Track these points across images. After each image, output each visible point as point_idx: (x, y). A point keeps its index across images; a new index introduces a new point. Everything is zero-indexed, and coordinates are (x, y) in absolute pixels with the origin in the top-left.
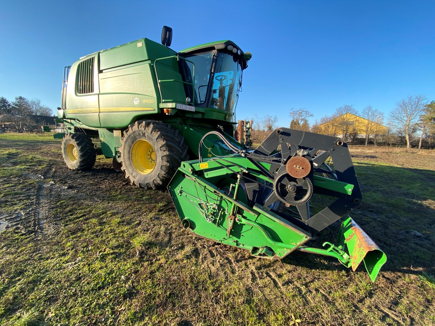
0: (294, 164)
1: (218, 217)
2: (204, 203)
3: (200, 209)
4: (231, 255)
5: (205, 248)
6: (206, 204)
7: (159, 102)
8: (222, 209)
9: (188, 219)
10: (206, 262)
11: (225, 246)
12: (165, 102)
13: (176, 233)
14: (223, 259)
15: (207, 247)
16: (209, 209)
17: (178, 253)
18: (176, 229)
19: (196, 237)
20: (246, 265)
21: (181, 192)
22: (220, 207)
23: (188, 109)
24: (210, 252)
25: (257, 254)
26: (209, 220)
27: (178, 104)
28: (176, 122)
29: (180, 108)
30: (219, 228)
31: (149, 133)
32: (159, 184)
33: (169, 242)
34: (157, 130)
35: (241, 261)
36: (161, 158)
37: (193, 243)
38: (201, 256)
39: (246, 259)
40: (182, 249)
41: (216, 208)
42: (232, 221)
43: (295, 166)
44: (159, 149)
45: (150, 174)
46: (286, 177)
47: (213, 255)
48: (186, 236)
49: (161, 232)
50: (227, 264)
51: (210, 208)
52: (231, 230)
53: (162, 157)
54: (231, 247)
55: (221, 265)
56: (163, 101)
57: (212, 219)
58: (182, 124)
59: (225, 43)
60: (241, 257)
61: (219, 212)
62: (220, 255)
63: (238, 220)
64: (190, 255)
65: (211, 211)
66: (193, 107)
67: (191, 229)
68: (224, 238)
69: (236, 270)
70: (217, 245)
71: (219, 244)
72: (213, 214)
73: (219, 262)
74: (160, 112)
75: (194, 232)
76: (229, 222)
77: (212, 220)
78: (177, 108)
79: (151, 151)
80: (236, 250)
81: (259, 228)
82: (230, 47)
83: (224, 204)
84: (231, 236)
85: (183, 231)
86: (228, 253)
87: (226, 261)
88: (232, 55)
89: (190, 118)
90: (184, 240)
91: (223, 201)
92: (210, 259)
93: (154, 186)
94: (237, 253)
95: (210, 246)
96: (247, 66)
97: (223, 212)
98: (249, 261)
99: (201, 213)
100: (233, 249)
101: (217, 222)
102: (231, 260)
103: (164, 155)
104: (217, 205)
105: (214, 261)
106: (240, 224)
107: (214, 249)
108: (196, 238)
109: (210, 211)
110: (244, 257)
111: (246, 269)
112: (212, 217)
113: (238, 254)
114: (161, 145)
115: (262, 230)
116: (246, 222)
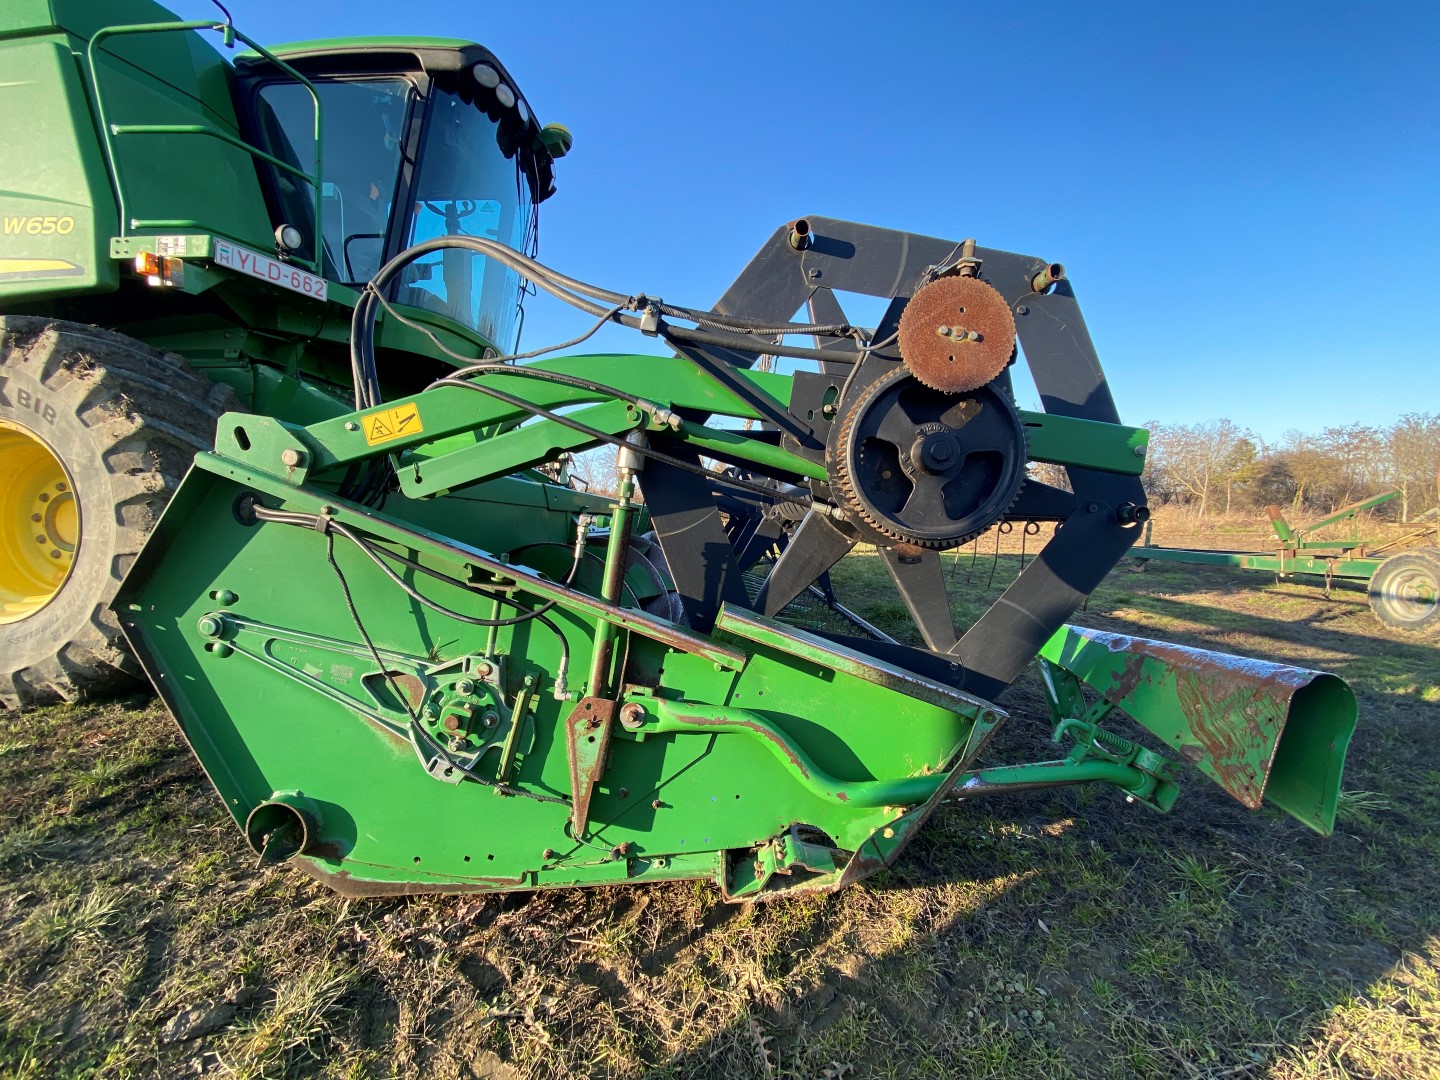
0: (937, 321)
1: (503, 738)
2: (410, 669)
3: (381, 710)
4: (604, 946)
5: (429, 950)
6: (422, 669)
7: (107, 225)
8: (528, 680)
9: (290, 799)
10: (450, 1045)
11: (559, 900)
12: (143, 231)
13: (205, 917)
14: (560, 987)
15: (439, 943)
16: (440, 694)
17: (213, 1059)
18: (205, 889)
19: (362, 904)
20: (710, 972)
21: (226, 629)
22: (513, 668)
23: (285, 283)
24: (470, 965)
25: (759, 882)
26: (445, 764)
27: (221, 244)
28: (220, 354)
29: (237, 266)
30: (521, 799)
31: (30, 381)
32: (101, 664)
33: (143, 991)
34: (86, 359)
35: (670, 958)
36: (112, 513)
37: (340, 948)
38: (405, 1015)
39: (696, 935)
40: (247, 1017)
41: (494, 679)
42: (600, 733)
43: (942, 330)
44: (99, 462)
45: (42, 618)
46: (897, 405)
47: (488, 986)
48: (285, 915)
49: (81, 937)
50: (593, 1005)
51: (452, 687)
52: (596, 786)
53: (119, 507)
54: (589, 892)
55: (561, 1030)
56: (135, 223)
57: (464, 754)
58: (253, 362)
59: (462, 50)
60: (663, 936)
61: (511, 703)
62: (538, 964)
63: (636, 716)
64: (319, 1042)
65: (461, 704)
66: (314, 278)
67: (320, 863)
68: (551, 855)
69: (658, 1029)
70: (507, 910)
71: (517, 900)
72: (475, 722)
73: (540, 1013)
74: (114, 283)
75: (344, 874)
76: (582, 742)
77: (465, 761)
78: (218, 260)
79: (54, 494)
80: (623, 905)
81: (757, 729)
82: (484, 75)
83: (541, 648)
84: (594, 827)
85: (259, 893)
86: (580, 936)
87: (583, 991)
88: (494, 120)
89: (303, 338)
90: (263, 950)
91: (537, 625)
92: (476, 1016)
93: (66, 680)
94: (632, 918)
95: (464, 931)
96: (554, 190)
97: (536, 697)
98: (714, 943)
99: (384, 737)
100: (604, 901)
101: (504, 760)
102: (613, 972)
103: (130, 495)
104: (495, 659)
105: (503, 1019)
106: (649, 736)
107: (490, 942)
108: (358, 908)
109: (447, 709)
110: (677, 926)
111: (712, 999)
112: (467, 746)
113: (642, 921)
114: (110, 442)
115: (772, 737)
116: (682, 718)
